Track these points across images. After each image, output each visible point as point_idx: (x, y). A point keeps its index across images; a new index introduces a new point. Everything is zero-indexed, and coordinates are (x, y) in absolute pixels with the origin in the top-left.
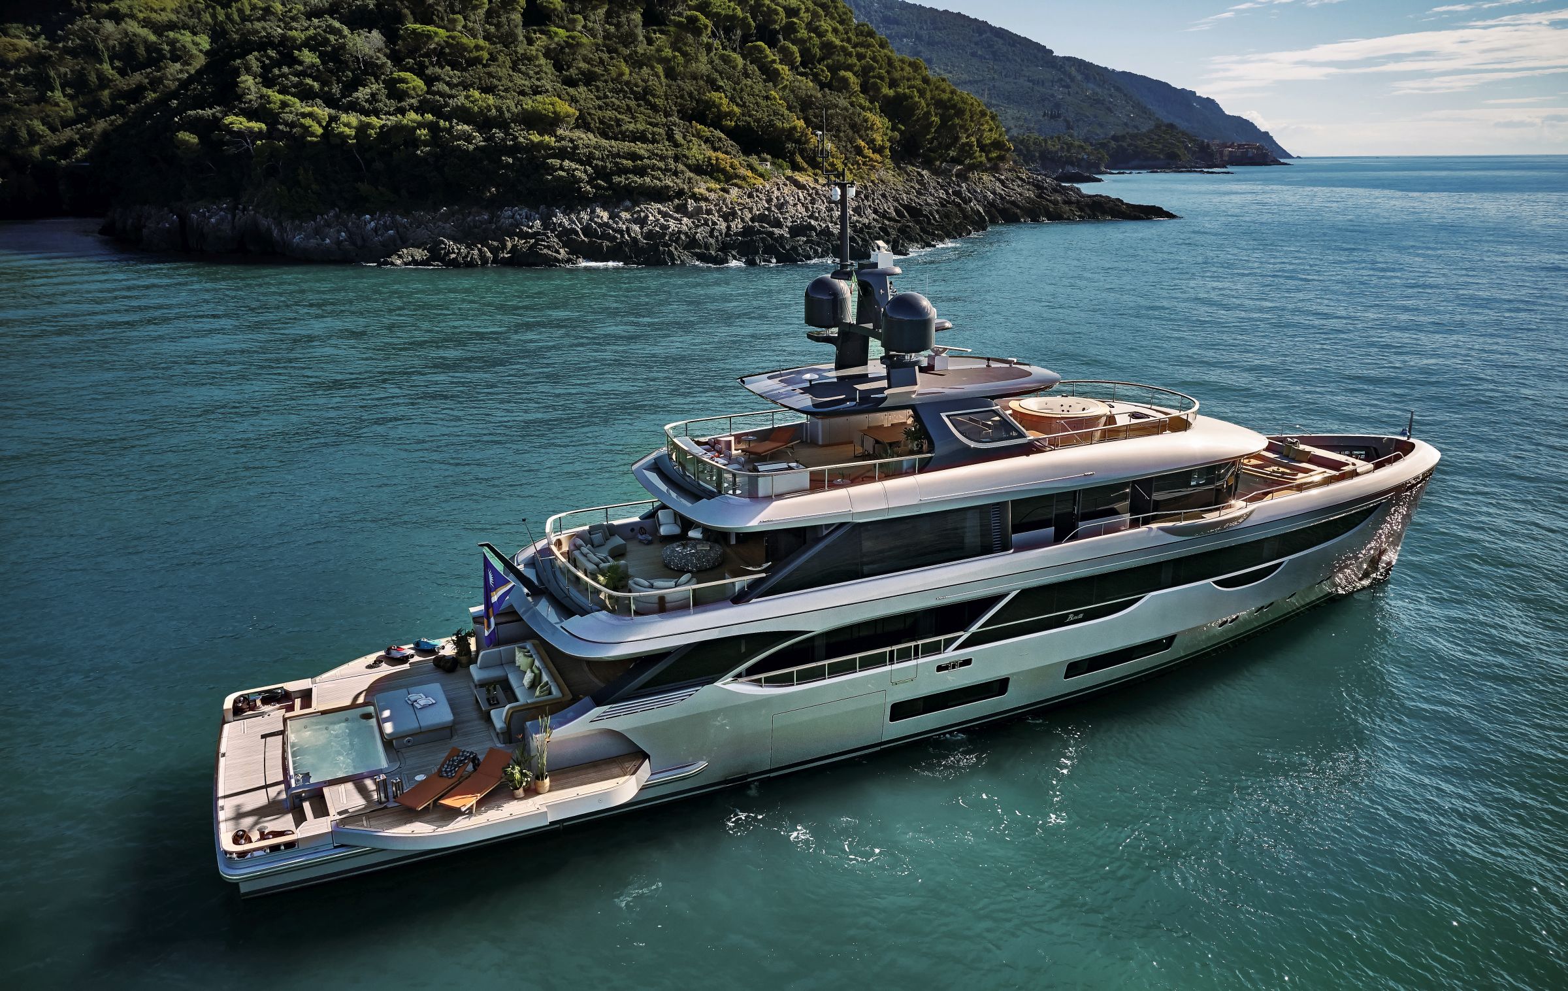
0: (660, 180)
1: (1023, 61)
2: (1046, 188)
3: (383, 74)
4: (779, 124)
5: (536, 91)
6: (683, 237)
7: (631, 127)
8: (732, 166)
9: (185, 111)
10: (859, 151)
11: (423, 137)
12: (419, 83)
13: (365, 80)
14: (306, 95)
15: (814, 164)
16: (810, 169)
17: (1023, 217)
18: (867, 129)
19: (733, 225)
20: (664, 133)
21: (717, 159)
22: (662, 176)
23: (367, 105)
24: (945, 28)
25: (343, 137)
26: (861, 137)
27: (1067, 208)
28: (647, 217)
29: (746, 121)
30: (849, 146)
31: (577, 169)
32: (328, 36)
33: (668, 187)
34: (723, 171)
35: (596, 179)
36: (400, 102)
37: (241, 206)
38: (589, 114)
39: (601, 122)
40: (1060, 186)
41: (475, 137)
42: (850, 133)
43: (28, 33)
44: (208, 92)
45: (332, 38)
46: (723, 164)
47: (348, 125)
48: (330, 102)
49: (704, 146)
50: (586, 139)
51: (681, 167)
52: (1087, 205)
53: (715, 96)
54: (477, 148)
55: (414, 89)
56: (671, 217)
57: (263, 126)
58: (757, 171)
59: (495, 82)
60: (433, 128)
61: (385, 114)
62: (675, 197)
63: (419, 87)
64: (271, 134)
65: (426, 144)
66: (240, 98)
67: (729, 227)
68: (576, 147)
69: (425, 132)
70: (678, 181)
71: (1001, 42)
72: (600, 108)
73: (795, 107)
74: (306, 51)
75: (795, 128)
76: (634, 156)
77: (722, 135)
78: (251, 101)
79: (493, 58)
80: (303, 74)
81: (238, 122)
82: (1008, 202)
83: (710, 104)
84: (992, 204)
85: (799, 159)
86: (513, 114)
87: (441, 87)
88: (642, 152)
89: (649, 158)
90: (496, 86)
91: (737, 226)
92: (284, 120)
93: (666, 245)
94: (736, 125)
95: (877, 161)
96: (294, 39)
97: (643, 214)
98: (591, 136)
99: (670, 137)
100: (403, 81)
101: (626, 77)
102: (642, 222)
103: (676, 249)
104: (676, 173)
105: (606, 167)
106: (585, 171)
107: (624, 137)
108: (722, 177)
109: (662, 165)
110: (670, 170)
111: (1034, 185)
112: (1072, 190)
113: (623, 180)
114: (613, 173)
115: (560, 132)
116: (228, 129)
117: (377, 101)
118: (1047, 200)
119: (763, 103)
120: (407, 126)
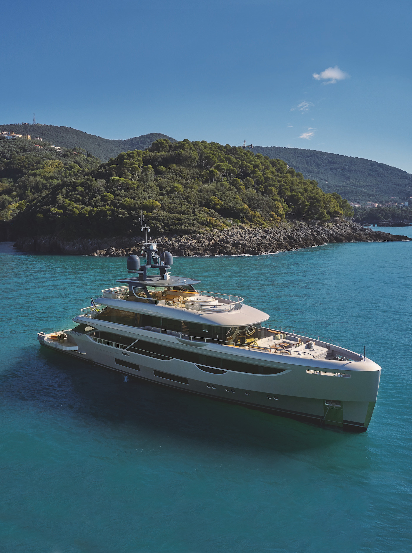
0: (187, 227)
1: (392, 176)
2: (356, 229)
3: (102, 193)
4: (238, 207)
5: (149, 198)
6: (191, 246)
7: (180, 209)
8: (215, 222)
9: (41, 207)
10: (272, 216)
11: (109, 214)
12: (112, 196)
13: (96, 196)
14: (77, 201)
15: (251, 221)
16: (249, 222)
17: (344, 240)
18: (276, 207)
19: (211, 243)
20: (191, 211)
21: (210, 220)
22: (188, 226)
23: (94, 204)
24: (356, 164)
25: (84, 214)
26: (273, 211)
27: (365, 237)
28: (181, 240)
29: (225, 206)
30: (267, 214)
31: (158, 224)
32: (88, 182)
33: (190, 229)
34: (212, 224)
35: (165, 227)
36: (105, 202)
37: (53, 237)
38: (166, 205)
39: (170, 208)
40: (363, 228)
41: (125, 214)
42: (268, 209)
43: (8, 181)
44: (49, 201)
45: (89, 182)
46: (212, 221)
47: (86, 210)
48: (84, 203)
49: (206, 215)
50: (163, 213)
51: (196, 222)
52: (374, 235)
53: (213, 198)
54: (126, 217)
55: (110, 198)
56: (189, 240)
57: (62, 211)
58: (226, 223)
59: (136, 195)
60: (112, 211)
61: (99, 207)
62: (193, 233)
63: (112, 197)
64: (64, 214)
65: (110, 216)
66: (57, 202)
67: (209, 244)
68: (158, 216)
69: (109, 212)
70: (194, 227)
71: (382, 169)
72: (170, 203)
73: (246, 201)
74: (80, 187)
75: (243, 208)
76: (179, 219)
77: (214, 211)
78: (61, 203)
79: (138, 187)
80: (78, 194)
81: (55, 210)
82: (339, 234)
83: (211, 201)
84: (332, 235)
85: (245, 219)
86: (139, 206)
87: (119, 197)
88: (182, 218)
89: (184, 220)
90: (136, 197)
91: (212, 243)
92: (68, 209)
93: (184, 249)
94: (221, 208)
95: (279, 220)
96: (77, 183)
97: (179, 239)
98: (165, 212)
99: (194, 213)
100: (107, 196)
101: (182, 192)
102: (179, 241)
103: (188, 250)
104: (193, 225)
105: (168, 223)
106: (161, 224)
107: (177, 212)
108: (211, 226)
109: (189, 222)
110: (192, 224)
111: (352, 228)
112: (368, 230)
113: (174, 227)
114: (171, 225)
115: (154, 211)
116: (51, 212)
117: (97, 202)
118: (356, 234)
119: (232, 199)
120: (104, 210)
